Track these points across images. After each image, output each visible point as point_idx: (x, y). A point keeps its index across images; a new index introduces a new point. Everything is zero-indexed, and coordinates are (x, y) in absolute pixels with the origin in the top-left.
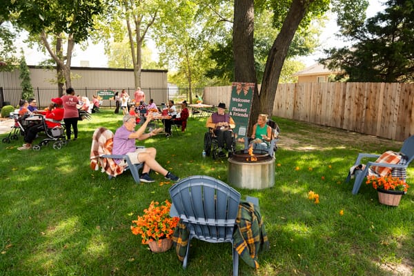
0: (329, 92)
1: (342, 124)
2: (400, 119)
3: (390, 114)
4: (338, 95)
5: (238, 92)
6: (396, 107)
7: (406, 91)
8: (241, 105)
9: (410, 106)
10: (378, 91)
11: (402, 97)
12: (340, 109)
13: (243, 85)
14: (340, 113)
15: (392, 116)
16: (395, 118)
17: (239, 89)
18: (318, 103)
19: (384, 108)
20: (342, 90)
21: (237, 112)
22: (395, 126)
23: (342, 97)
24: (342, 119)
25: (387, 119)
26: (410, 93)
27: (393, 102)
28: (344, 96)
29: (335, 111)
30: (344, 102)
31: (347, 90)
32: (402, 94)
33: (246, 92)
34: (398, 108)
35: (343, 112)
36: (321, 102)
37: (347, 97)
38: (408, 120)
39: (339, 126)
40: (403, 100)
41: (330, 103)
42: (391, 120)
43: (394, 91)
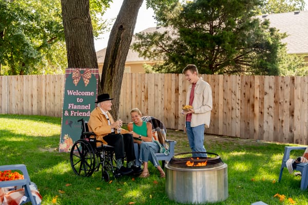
0: (157, 85)
1: (176, 124)
2: (243, 114)
3: (232, 109)
4: (169, 89)
5: (76, 82)
6: (237, 101)
7: (246, 84)
8: (81, 100)
9: (251, 100)
10: (217, 84)
11: (244, 91)
12: (173, 106)
13: (83, 72)
14: (173, 111)
15: (234, 111)
16: (238, 113)
17: (76, 78)
18: (143, 98)
19: (226, 102)
20: (174, 83)
21: (76, 111)
22: (239, 122)
23: (174, 91)
24: (177, 117)
25: (229, 114)
26: (251, 86)
27: (233, 96)
28: (177, 90)
29: (166, 109)
30: (177, 97)
31: (180, 84)
32: (243, 88)
33: (87, 82)
34: (240, 102)
35: (177, 109)
36: (146, 98)
37: (180, 91)
38: (251, 115)
39: (173, 126)
40: (244, 94)
41: (160, 98)
42: (234, 116)
43: (234, 85)
